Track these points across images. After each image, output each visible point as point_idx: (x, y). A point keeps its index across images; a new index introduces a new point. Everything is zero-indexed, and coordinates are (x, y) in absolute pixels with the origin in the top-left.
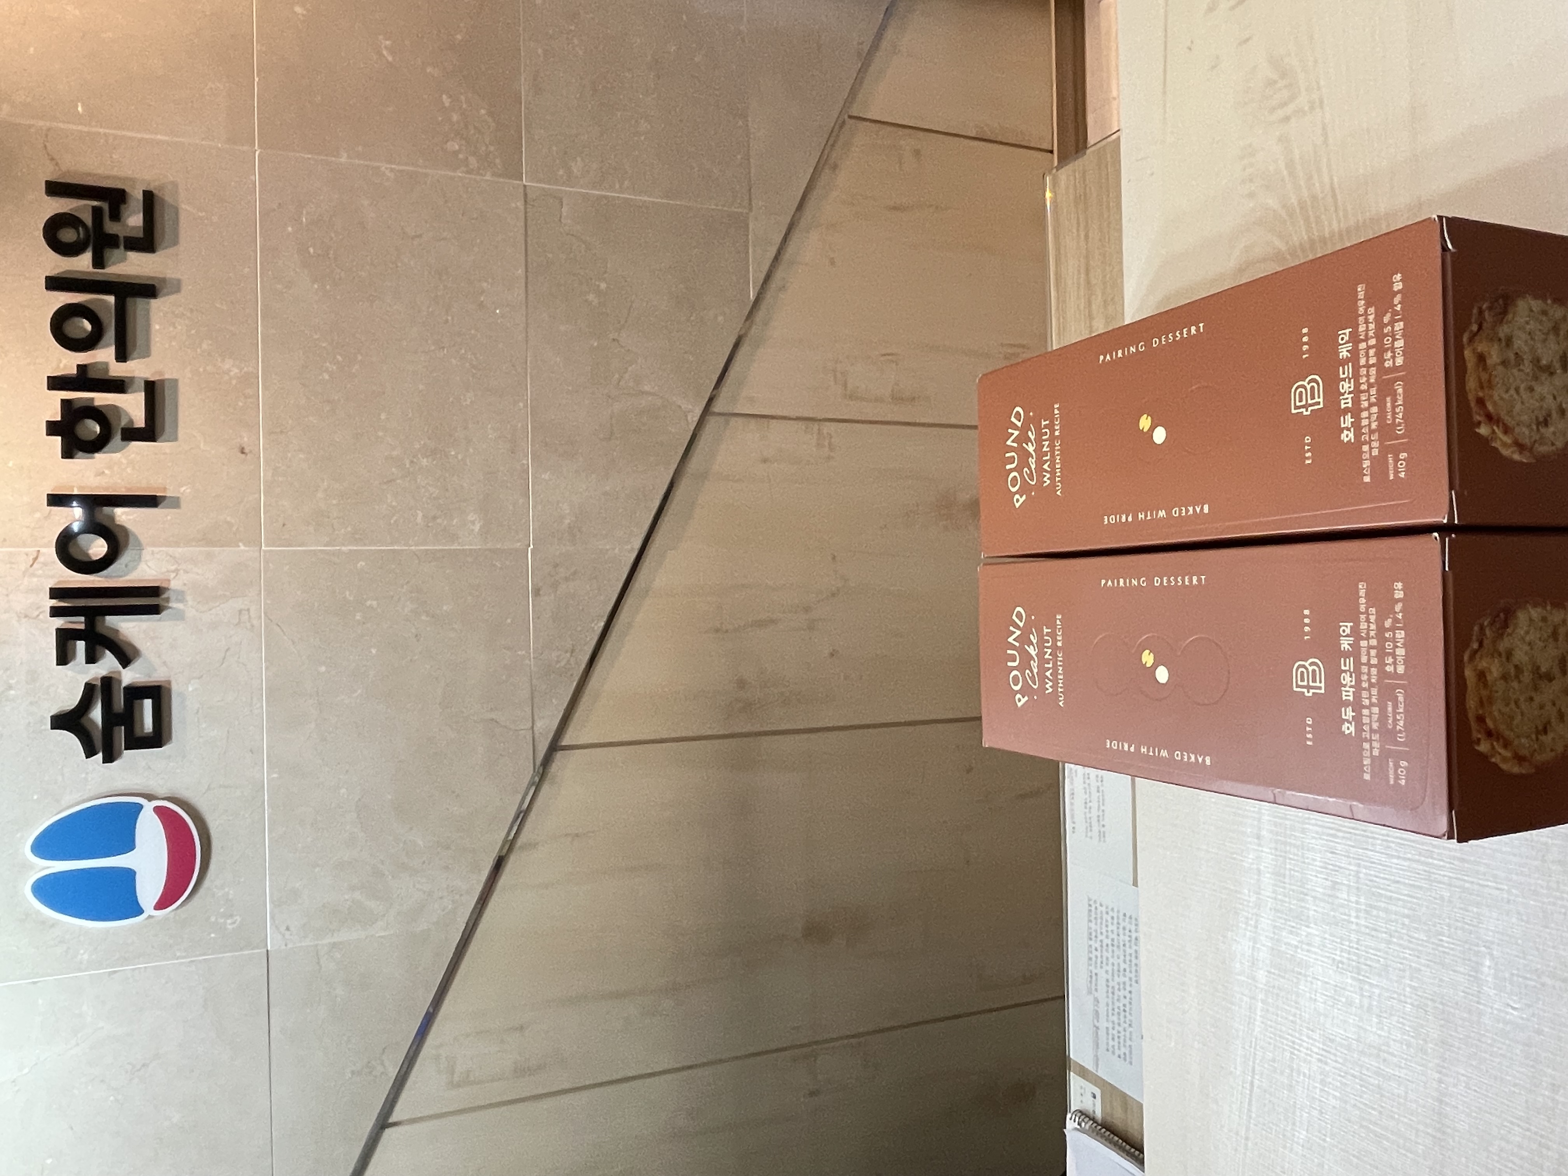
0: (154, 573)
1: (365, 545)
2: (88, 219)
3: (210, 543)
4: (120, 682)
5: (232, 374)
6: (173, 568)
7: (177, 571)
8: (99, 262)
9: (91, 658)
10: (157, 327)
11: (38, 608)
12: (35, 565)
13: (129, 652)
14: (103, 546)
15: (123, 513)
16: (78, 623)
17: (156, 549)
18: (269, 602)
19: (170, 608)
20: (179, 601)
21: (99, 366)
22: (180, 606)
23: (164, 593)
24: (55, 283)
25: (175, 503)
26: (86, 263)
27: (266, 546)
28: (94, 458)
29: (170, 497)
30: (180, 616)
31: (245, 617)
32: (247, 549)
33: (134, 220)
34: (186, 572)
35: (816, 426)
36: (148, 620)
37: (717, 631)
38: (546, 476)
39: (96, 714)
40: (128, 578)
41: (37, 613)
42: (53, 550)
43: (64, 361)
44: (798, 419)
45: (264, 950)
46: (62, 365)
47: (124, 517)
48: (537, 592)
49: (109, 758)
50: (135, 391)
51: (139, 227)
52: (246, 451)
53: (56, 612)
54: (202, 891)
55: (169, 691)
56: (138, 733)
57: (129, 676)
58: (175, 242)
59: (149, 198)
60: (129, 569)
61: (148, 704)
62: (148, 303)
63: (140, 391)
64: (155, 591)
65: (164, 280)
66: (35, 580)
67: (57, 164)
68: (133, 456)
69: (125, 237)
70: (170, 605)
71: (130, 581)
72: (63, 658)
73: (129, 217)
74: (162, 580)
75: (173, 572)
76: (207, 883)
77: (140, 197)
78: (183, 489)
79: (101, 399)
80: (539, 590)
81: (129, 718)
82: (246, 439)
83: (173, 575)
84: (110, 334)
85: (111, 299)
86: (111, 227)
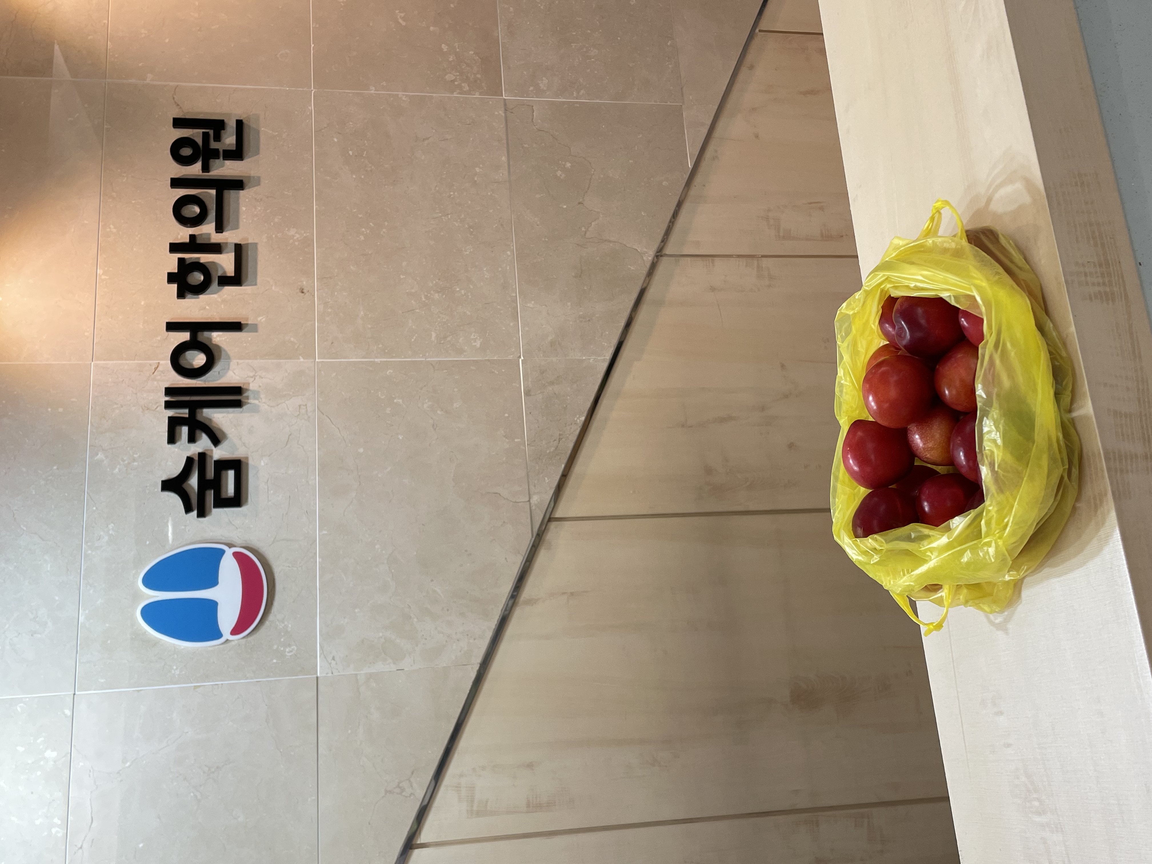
0: (237, 378)
1: (392, 357)
2: (199, 141)
3: (279, 357)
4: (211, 457)
5: (295, 238)
6: (251, 374)
7: (254, 377)
8: (206, 168)
9: (192, 439)
10: (244, 209)
11: (157, 403)
12: (155, 373)
13: (219, 435)
14: (203, 359)
15: (218, 336)
16: (184, 413)
17: (240, 361)
18: (321, 400)
19: (248, 403)
20: (255, 399)
21: (204, 236)
22: (256, 402)
23: (245, 393)
24: (176, 183)
25: (255, 328)
26: (197, 169)
27: (318, 359)
28: (198, 298)
29: (251, 324)
30: (256, 410)
31: (303, 411)
32: (305, 360)
33: (229, 140)
34: (261, 377)
35: (755, 262)
36: (233, 412)
37: (683, 426)
38: (530, 305)
39: (194, 481)
40: (219, 381)
41: (155, 407)
42: (169, 362)
43: (181, 234)
44: (739, 256)
45: (315, 676)
46: (179, 237)
47: (218, 339)
48: (528, 393)
49: (202, 514)
50: (227, 253)
51: (233, 144)
52: (305, 291)
53: (168, 405)
54: (267, 623)
55: (247, 464)
56: (224, 496)
57: (218, 453)
58: (257, 153)
59: (240, 124)
60: (220, 375)
61: (231, 474)
62: (239, 193)
63: (232, 252)
64: (238, 390)
65: (249, 177)
66: (155, 383)
67: (181, 108)
68: (226, 296)
69: (224, 151)
70: (249, 401)
71: (220, 384)
72: (172, 439)
73: (226, 139)
74: (244, 384)
75: (252, 377)
76: (271, 617)
77: (234, 125)
78: (259, 319)
79: (205, 258)
80: (529, 391)
81: (216, 484)
82: (304, 283)
83: (251, 380)
84: (212, 215)
85: (213, 192)
86: (214, 145)
